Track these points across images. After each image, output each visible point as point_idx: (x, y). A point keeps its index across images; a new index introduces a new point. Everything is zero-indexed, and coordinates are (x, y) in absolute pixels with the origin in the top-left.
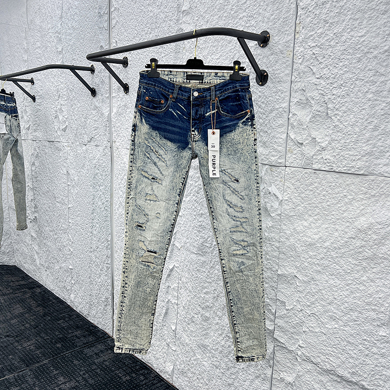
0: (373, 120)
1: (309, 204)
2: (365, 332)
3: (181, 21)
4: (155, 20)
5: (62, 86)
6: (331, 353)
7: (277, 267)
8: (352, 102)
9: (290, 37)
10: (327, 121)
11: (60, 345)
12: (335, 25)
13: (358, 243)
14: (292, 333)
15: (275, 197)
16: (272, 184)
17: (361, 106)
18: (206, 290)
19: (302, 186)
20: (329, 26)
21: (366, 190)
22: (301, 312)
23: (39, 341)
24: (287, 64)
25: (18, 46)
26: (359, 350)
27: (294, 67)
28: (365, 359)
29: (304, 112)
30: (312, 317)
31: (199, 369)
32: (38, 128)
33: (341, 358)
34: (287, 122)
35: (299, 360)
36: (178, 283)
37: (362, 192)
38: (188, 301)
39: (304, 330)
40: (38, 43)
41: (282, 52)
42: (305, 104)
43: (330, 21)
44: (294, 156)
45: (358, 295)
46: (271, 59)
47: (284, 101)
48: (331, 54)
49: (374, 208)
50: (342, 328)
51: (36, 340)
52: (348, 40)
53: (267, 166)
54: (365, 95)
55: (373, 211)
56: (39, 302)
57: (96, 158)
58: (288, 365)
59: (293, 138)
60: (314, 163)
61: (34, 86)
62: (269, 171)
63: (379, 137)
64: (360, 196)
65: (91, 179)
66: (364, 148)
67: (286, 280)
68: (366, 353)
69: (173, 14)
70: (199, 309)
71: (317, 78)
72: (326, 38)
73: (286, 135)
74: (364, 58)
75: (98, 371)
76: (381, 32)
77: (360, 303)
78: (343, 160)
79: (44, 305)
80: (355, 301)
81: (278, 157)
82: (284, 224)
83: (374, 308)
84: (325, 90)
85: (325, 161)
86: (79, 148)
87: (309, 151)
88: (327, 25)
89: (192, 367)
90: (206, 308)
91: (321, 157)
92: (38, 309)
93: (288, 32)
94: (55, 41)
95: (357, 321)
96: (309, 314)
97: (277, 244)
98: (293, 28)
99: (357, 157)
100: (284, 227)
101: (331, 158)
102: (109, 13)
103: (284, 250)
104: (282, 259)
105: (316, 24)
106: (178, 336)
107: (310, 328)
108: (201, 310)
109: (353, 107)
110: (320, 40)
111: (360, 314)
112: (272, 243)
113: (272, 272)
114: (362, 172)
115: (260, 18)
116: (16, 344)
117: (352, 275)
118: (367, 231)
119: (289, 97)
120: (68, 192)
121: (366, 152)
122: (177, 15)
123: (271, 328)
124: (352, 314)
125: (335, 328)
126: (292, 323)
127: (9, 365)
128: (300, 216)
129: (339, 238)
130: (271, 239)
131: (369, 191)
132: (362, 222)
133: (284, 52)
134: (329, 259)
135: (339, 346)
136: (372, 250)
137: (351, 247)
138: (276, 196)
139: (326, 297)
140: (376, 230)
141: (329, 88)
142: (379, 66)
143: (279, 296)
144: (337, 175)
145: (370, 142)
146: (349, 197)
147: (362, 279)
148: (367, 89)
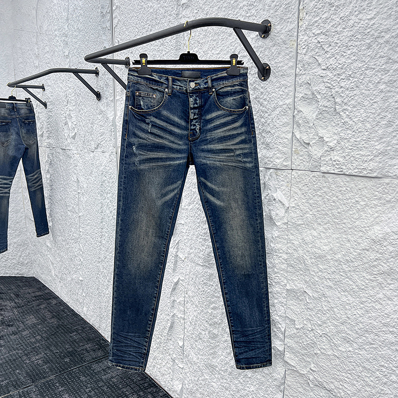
0: (387, 114)
1: (318, 211)
2: (382, 357)
3: (180, 16)
4: (155, 16)
5: (70, 91)
6: (346, 379)
7: (286, 281)
8: (362, 94)
9: (293, 25)
10: (335, 117)
11: (69, 359)
12: (341, 8)
13: (373, 256)
14: (303, 355)
15: (280, 204)
16: (278, 190)
17: (373, 98)
18: (213, 305)
19: (310, 191)
20: (335, 10)
21: (380, 194)
22: (312, 332)
23: (48, 354)
24: (290, 55)
25: (30, 52)
26: (376, 377)
27: (299, 58)
28: (383, 388)
29: (311, 108)
30: (324, 338)
31: (208, 390)
32: (51, 135)
33: (357, 385)
34: (292, 120)
35: (311, 385)
36: (185, 297)
37: (375, 198)
38: (194, 316)
39: (315, 352)
40: (47, 48)
41: (284, 42)
42: (311, 99)
43: (336, 4)
44: (301, 158)
45: (374, 314)
46: (273, 51)
47: (289, 96)
48: (338, 42)
49: (390, 215)
50: (356, 351)
51: (45, 354)
52: (356, 24)
53: (271, 170)
54: (376, 86)
55: (389, 219)
56: (54, 314)
57: (103, 165)
58: (300, 390)
59: (299, 138)
60: (322, 165)
61: (45, 92)
62: (274, 176)
63: (394, 134)
64: (374, 202)
65: (99, 187)
66: (376, 147)
67: (295, 296)
68: (384, 381)
69: (172, 8)
70: (206, 325)
71: (324, 70)
72: (331, 24)
73: (291, 134)
74: (375, 43)
75: (105, 388)
76: (392, 13)
77: (376, 324)
78: (355, 162)
79: (58, 317)
80: (370, 321)
81: (283, 159)
82: (291, 233)
83: (391, 330)
84: (332, 83)
85: (334, 163)
86: (86, 155)
87: (317, 151)
88: (333, 9)
89: (200, 388)
90: (214, 324)
91: (330, 158)
92: (53, 320)
93: (290, 20)
94: (62, 45)
95: (373, 344)
96: (321, 334)
97: (285, 256)
98: (296, 15)
99: (370, 158)
100: (291, 237)
101: (341, 160)
102: (112, 12)
103: (292, 262)
104: (291, 272)
105: (320, 8)
106: (186, 353)
107: (322, 350)
108: (208, 326)
109: (363, 101)
110: (326, 26)
111: (377, 337)
112: (279, 255)
113: (281, 287)
114: (375, 175)
115: (261, 6)
116: (25, 358)
117: (367, 292)
118: (382, 242)
119: (293, 92)
120: (79, 200)
121: (379, 152)
122: (177, 9)
123: (281, 349)
124: (368, 336)
125: (350, 351)
126: (302, 344)
127: (15, 381)
128: (309, 225)
129: (352, 250)
130: (277, 251)
131: (384, 196)
132: (376, 231)
133: (287, 42)
134: (341, 273)
135: (354, 372)
136: (388, 264)
137: (365, 260)
138: (281, 202)
139: (339, 316)
140: (392, 241)
141: (337, 80)
142: (391, 52)
143: (288, 314)
144: (348, 179)
145: (383, 140)
146: (362, 203)
147: (378, 296)
148: (378, 80)
